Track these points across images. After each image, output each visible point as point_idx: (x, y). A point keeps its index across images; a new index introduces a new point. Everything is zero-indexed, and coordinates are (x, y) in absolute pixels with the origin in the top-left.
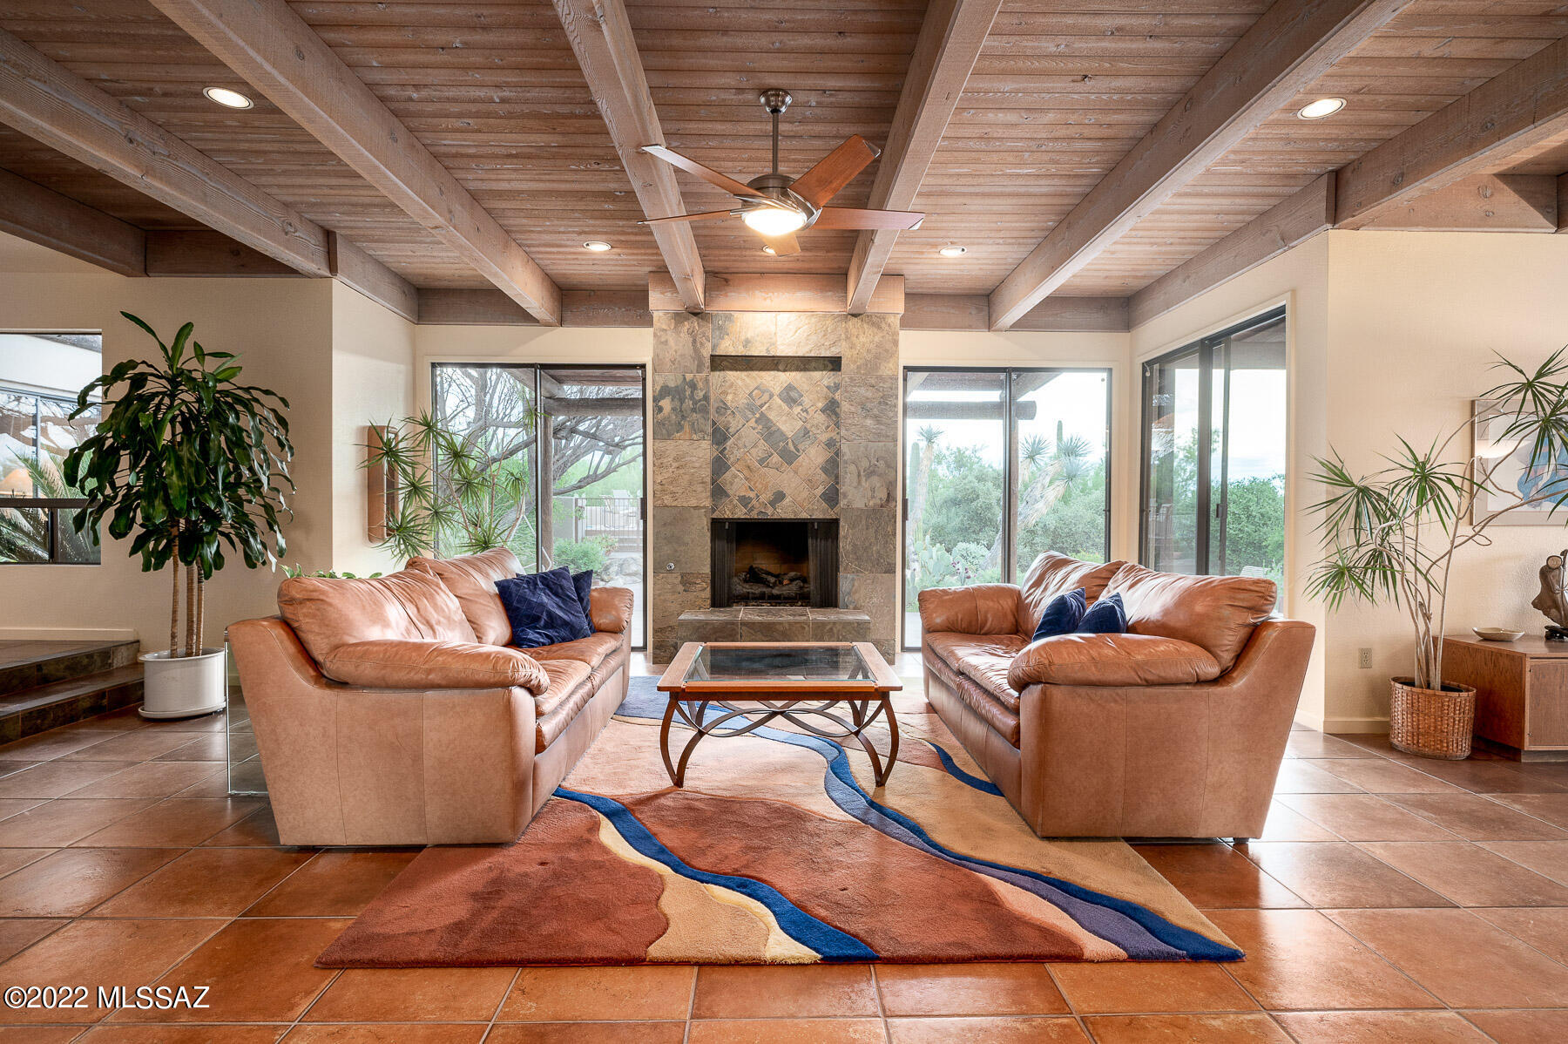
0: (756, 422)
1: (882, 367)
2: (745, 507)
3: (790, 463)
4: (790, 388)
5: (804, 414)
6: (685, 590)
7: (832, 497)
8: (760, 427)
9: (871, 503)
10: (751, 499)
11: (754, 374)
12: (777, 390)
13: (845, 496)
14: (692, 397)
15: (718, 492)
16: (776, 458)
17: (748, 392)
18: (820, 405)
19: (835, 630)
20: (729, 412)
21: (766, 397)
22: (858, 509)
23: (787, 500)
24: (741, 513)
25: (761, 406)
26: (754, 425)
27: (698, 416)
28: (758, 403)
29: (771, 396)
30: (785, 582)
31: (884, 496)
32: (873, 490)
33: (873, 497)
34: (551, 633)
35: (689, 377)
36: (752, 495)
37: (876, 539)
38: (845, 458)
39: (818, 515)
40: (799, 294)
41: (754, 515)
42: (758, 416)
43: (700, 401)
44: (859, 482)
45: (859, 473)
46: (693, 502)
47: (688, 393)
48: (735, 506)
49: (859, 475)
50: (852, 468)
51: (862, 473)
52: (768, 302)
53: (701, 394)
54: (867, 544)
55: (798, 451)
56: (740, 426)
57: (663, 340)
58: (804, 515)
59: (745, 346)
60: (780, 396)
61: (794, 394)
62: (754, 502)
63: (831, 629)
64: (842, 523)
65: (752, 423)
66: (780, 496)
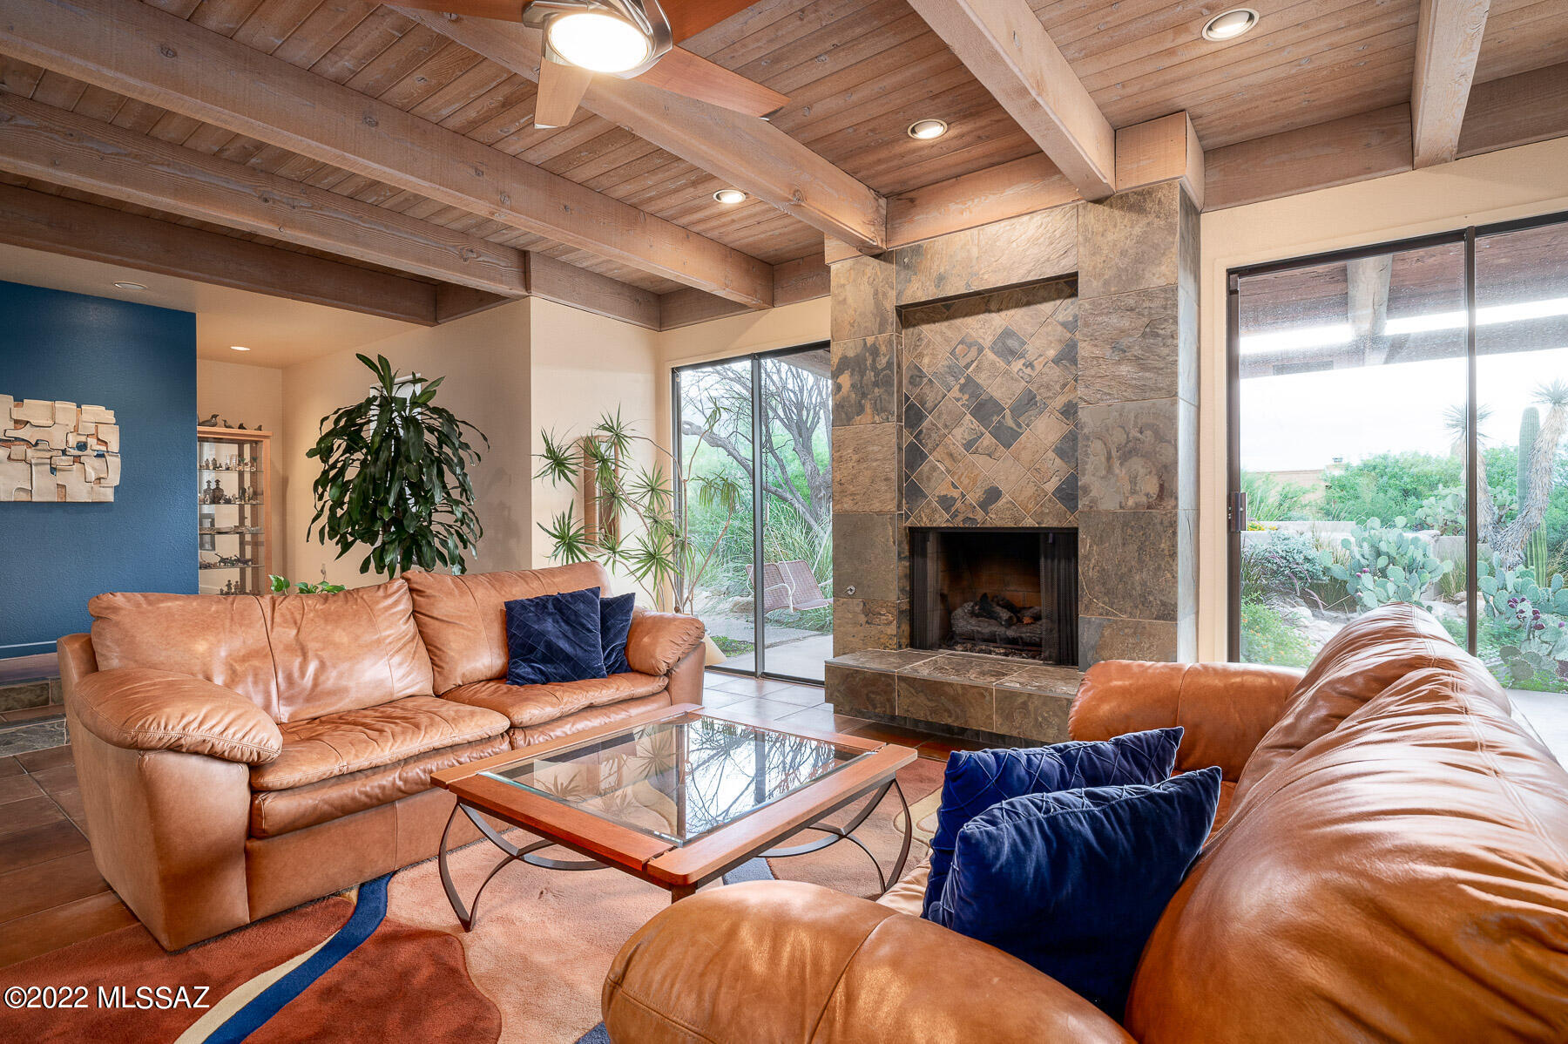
0: (961, 390)
1: (1147, 275)
2: (947, 510)
3: (1008, 446)
4: (1007, 333)
5: (1028, 371)
6: (867, 622)
7: (1069, 493)
8: (966, 396)
9: (1131, 502)
10: (955, 500)
11: (958, 322)
12: (987, 341)
13: (1086, 490)
14: (874, 368)
15: (911, 491)
16: (988, 440)
17: (948, 349)
18: (1052, 353)
19: (1031, 707)
20: (925, 380)
21: (973, 352)
22: (1107, 512)
23: (1001, 503)
24: (942, 520)
25: (967, 366)
26: (958, 395)
27: (882, 390)
28: (963, 363)
29: (981, 350)
30: (1026, 620)
31: (1152, 487)
32: (1133, 480)
33: (1133, 492)
34: (548, 669)
35: (870, 340)
36: (955, 494)
37: (1140, 561)
38: (1086, 431)
39: (1050, 522)
40: (1009, 192)
41: (958, 523)
42: (962, 381)
43: (883, 370)
44: (1109, 469)
45: (1109, 453)
46: (877, 506)
47: (869, 362)
48: (934, 511)
49: (1109, 458)
50: (1097, 446)
51: (1114, 453)
52: (966, 215)
53: (883, 361)
54: (1124, 570)
55: (1019, 426)
56: (939, 398)
57: (841, 299)
58: (1029, 522)
59: (937, 286)
60: (992, 349)
61: (1011, 343)
62: (958, 504)
63: (1025, 704)
64: (1081, 535)
65: (955, 392)
66: (993, 495)
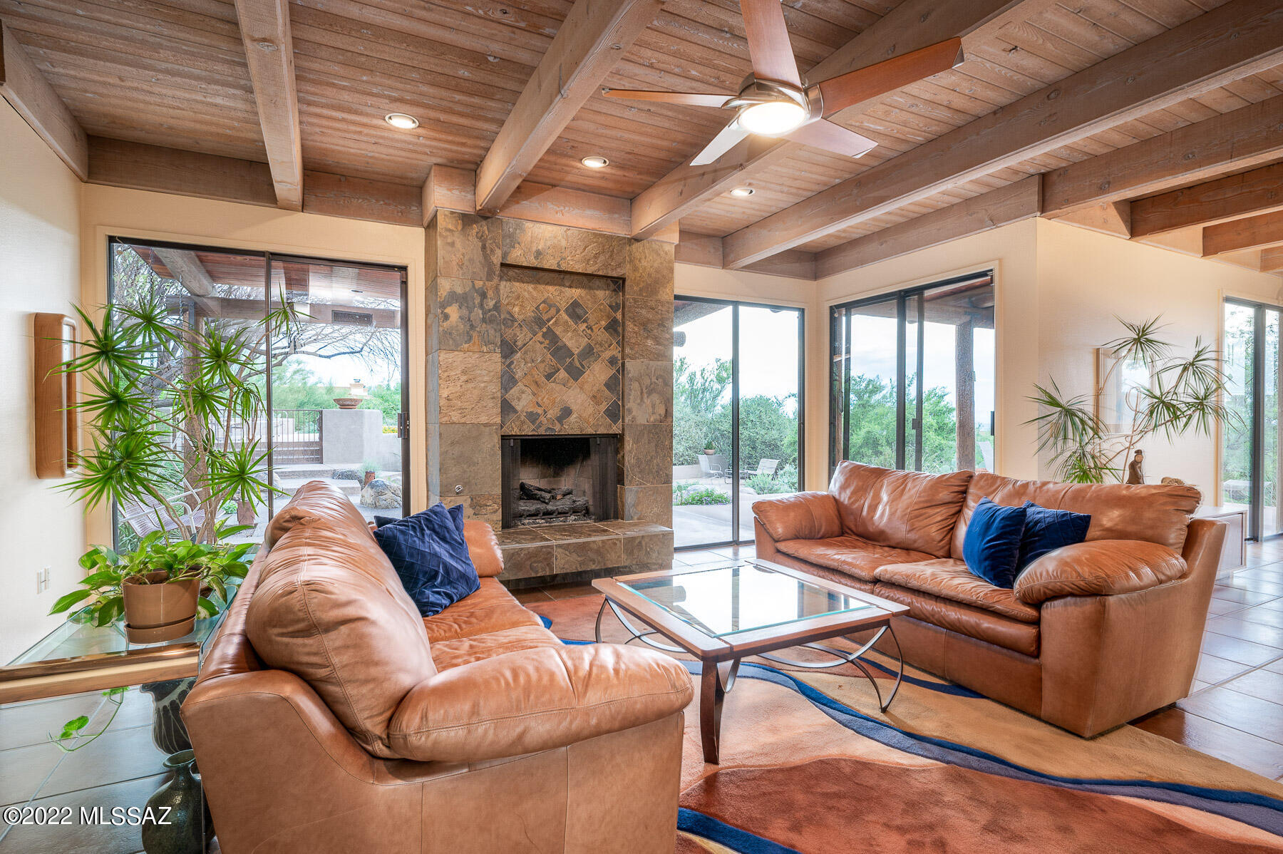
0: (544, 336)
1: (661, 292)
2: (533, 422)
3: (576, 380)
4: (575, 304)
5: (589, 331)
6: (475, 514)
7: (614, 413)
8: (547, 341)
9: (652, 419)
10: (538, 415)
11: (541, 287)
12: (563, 305)
13: (630, 411)
14: (481, 306)
15: (506, 408)
16: (562, 374)
17: (535, 305)
18: (603, 323)
19: (643, 543)
20: (516, 324)
21: (553, 311)
22: (641, 425)
23: (573, 418)
24: (528, 430)
25: (549, 320)
26: (541, 339)
27: (488, 327)
28: (545, 317)
29: (558, 311)
30: (559, 497)
31: (662, 412)
32: (653, 406)
33: (653, 413)
35: (479, 284)
36: (540, 411)
37: (657, 452)
38: (630, 375)
39: (602, 431)
40: (589, 212)
41: (542, 431)
42: (545, 330)
43: (490, 311)
44: (642, 399)
45: (642, 390)
46: (484, 419)
47: (477, 301)
48: (523, 423)
49: (642, 393)
50: (636, 385)
51: (645, 391)
52: (559, 215)
53: (491, 304)
54: (649, 458)
55: (584, 368)
56: (527, 339)
57: (449, 240)
58: (590, 431)
59: (536, 258)
60: (566, 311)
61: (579, 311)
62: (542, 419)
63: (640, 542)
64: (627, 438)
65: (539, 337)
66: (567, 412)
